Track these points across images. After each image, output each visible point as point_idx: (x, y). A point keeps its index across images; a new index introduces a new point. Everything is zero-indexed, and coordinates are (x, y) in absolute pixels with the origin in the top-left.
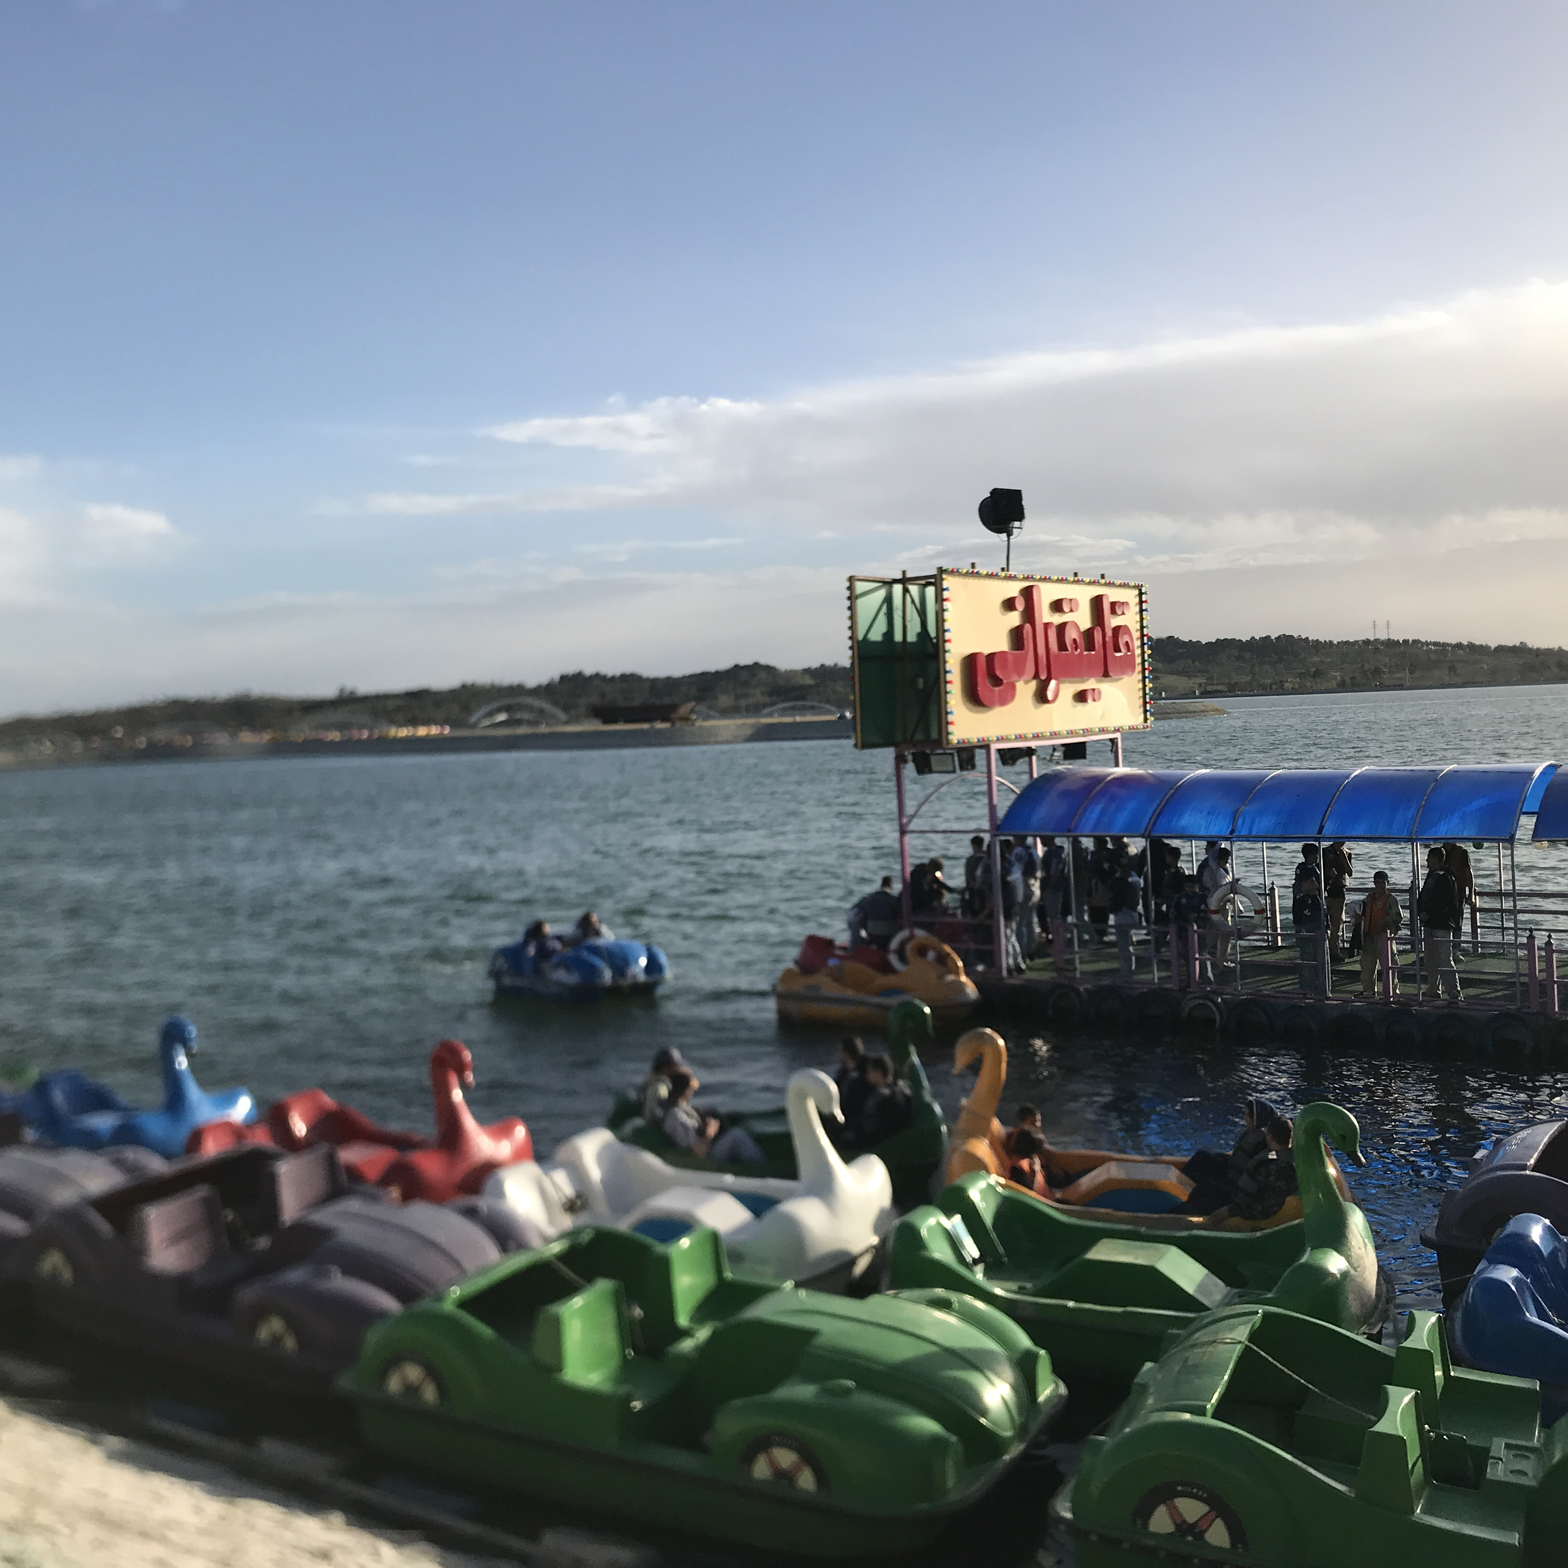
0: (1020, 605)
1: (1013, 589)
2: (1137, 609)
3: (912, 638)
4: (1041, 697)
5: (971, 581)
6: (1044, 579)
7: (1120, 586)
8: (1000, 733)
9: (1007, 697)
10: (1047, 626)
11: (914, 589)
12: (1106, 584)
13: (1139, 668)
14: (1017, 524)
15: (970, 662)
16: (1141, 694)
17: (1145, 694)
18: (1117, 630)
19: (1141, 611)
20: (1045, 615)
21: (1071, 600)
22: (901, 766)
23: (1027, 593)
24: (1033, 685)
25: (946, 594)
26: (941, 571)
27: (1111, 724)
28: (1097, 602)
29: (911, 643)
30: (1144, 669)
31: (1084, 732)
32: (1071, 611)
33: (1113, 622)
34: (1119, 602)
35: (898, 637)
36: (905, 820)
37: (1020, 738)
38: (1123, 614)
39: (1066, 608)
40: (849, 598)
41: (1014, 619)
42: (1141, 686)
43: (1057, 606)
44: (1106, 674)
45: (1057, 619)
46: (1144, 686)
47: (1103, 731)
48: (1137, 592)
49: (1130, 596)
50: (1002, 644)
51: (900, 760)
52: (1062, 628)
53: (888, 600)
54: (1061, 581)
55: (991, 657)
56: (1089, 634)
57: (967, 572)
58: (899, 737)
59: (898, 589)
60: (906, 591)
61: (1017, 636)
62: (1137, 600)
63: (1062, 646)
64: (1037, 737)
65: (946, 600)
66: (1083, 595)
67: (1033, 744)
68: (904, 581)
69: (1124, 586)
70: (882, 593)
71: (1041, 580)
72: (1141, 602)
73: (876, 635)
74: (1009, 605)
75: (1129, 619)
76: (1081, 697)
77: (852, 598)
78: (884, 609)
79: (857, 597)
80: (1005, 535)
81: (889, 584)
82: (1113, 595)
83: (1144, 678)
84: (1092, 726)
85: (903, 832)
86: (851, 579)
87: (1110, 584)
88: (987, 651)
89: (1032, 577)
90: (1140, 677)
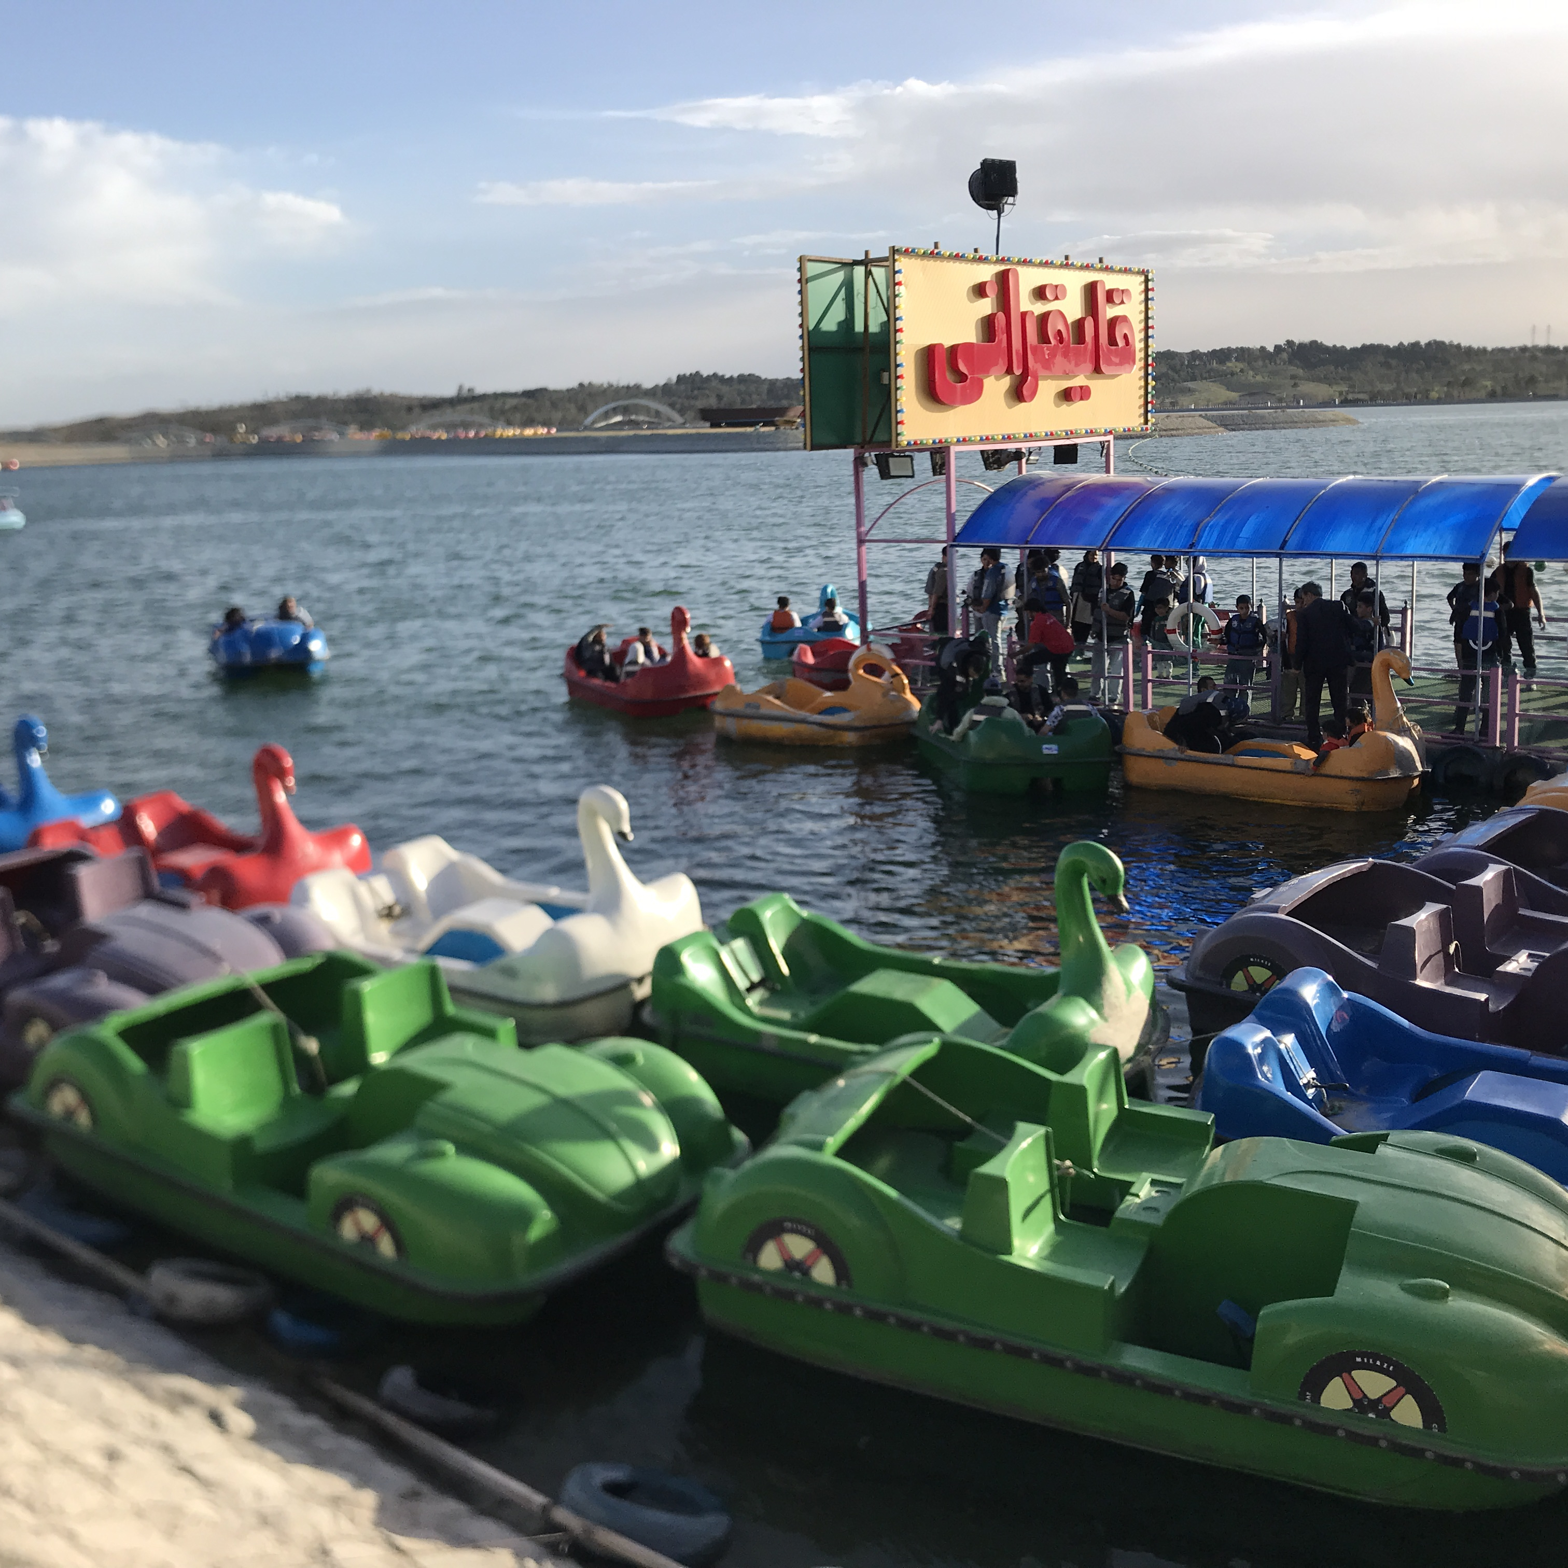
0: (991, 291)
1: (987, 273)
2: (1143, 297)
3: (874, 328)
4: (1018, 394)
5: (931, 264)
6: (1025, 262)
7: (1120, 271)
8: (961, 435)
9: (974, 393)
10: (1024, 315)
11: (879, 273)
12: (1101, 269)
13: (1139, 364)
14: (1011, 200)
15: (929, 355)
16: (1142, 392)
17: (1146, 393)
18: (1113, 323)
19: (1147, 299)
20: (1025, 303)
21: (1056, 286)
22: (860, 469)
23: (1003, 279)
24: (1006, 382)
25: (899, 278)
26: (894, 251)
27: (1102, 426)
28: (1091, 290)
29: (872, 334)
30: (1147, 365)
31: (1067, 434)
32: (1057, 298)
33: (1110, 312)
34: (1118, 290)
35: (859, 327)
36: (865, 528)
37: (1008, 438)
38: (1122, 302)
39: (1049, 295)
40: (800, 281)
41: (986, 306)
42: (1142, 383)
43: (1040, 293)
44: (1097, 370)
45: (1039, 308)
46: (1147, 383)
47: (1091, 433)
48: (1142, 278)
49: (1134, 284)
50: (969, 334)
51: (860, 463)
52: (1044, 319)
53: (848, 285)
54: (1046, 264)
55: (954, 349)
56: (1079, 324)
57: (924, 253)
58: (859, 439)
59: (859, 271)
60: (868, 274)
61: (988, 325)
62: (1143, 287)
63: (1044, 338)
64: (1030, 437)
65: (899, 284)
66: (1075, 282)
67: (1024, 446)
68: (866, 262)
69: (1126, 271)
70: (840, 276)
71: (1019, 263)
72: (1147, 290)
73: (830, 325)
74: (980, 290)
75: (1132, 310)
76: (1067, 395)
77: (803, 281)
78: (842, 293)
79: (807, 281)
80: (995, 212)
81: (848, 265)
82: (1111, 281)
83: (1147, 374)
84: (1078, 427)
85: (861, 542)
86: (801, 259)
87: (1108, 269)
88: (947, 343)
89: (1009, 259)
90: (1142, 373)
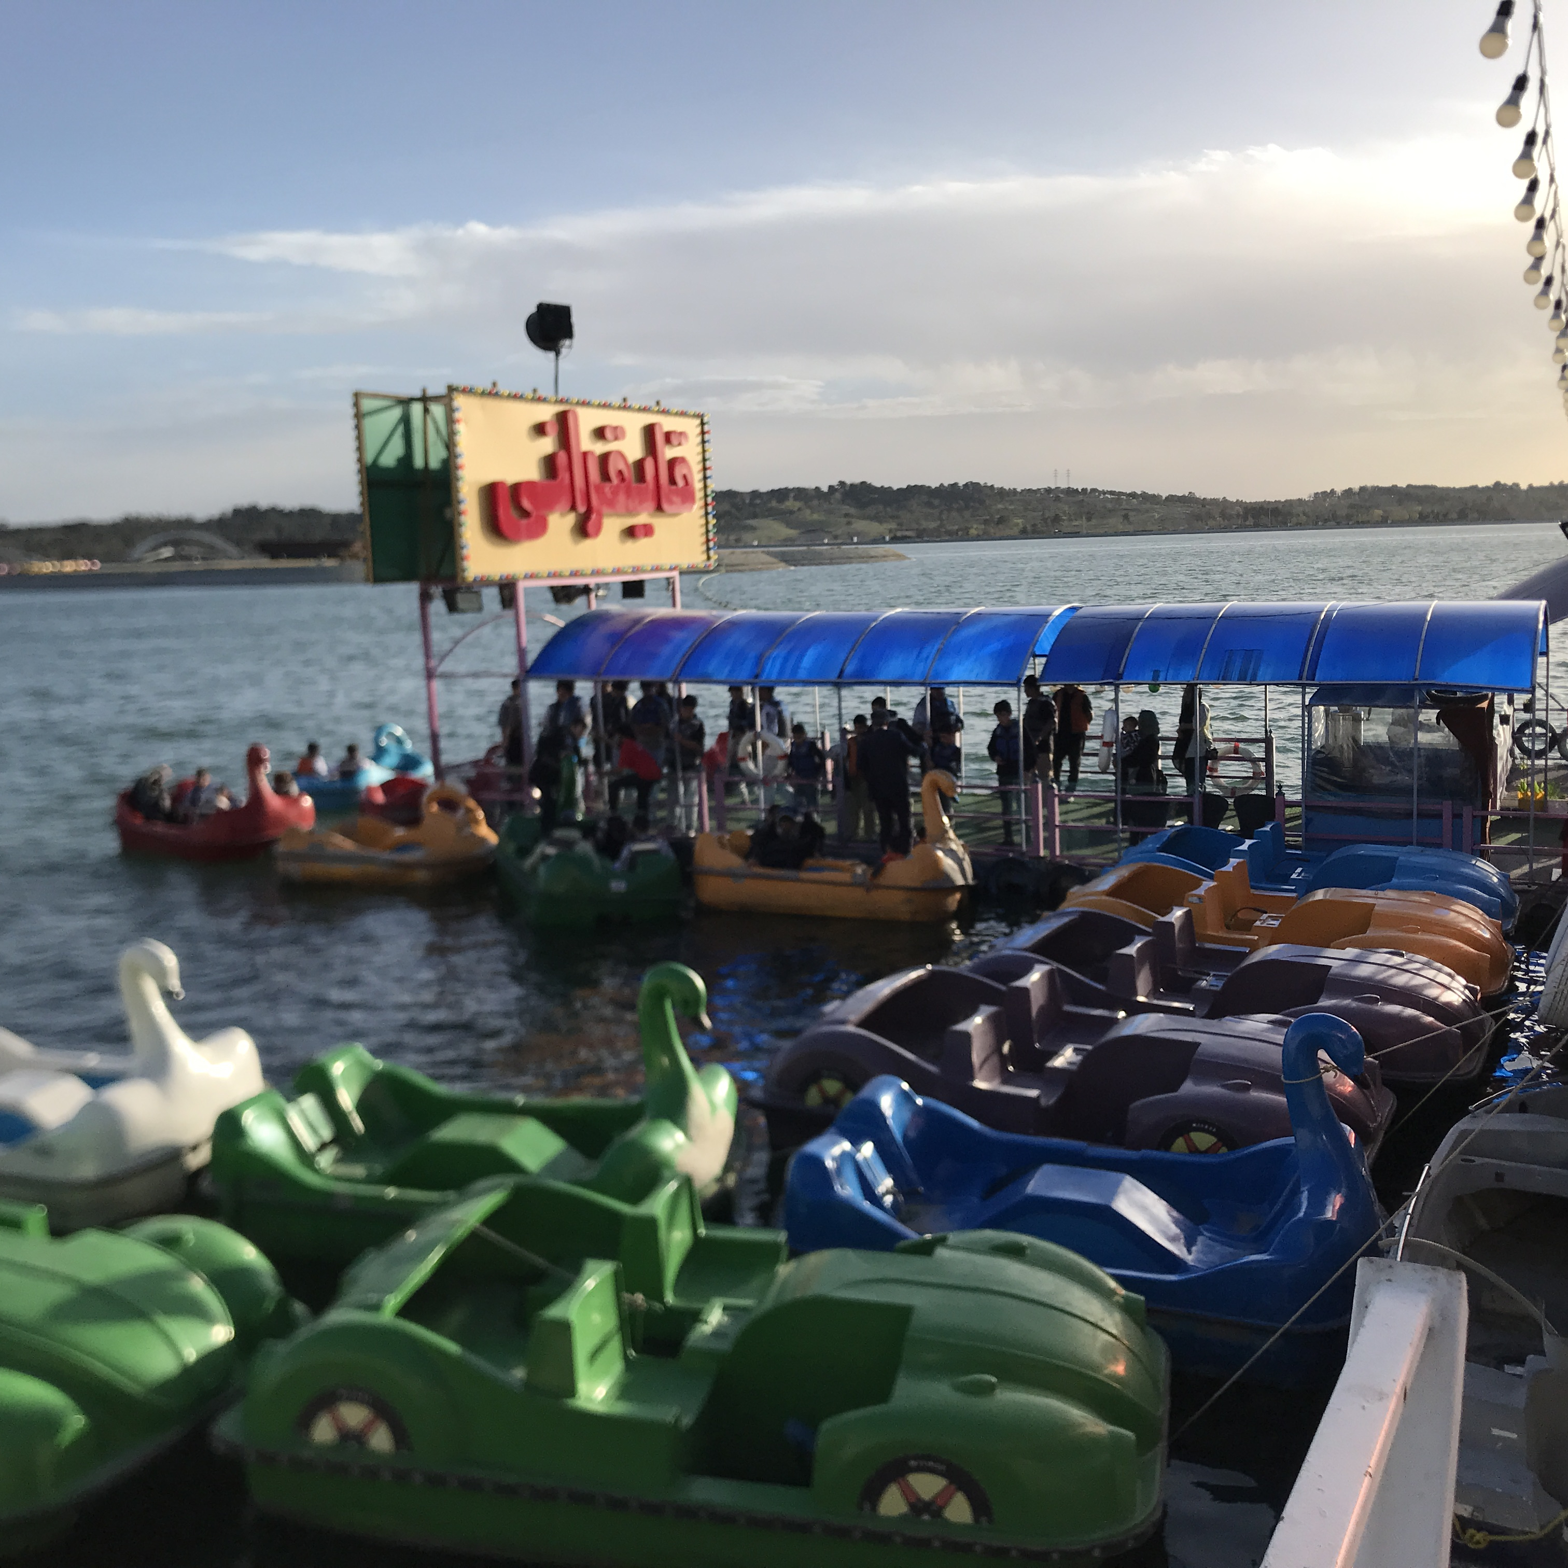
0: (552, 430)
1: (546, 413)
2: (699, 439)
3: (434, 464)
4: (583, 529)
5: (491, 403)
6: (585, 404)
7: (676, 414)
8: (528, 571)
9: (538, 529)
10: (585, 455)
11: (437, 410)
12: (658, 412)
13: (699, 503)
14: (567, 342)
15: (491, 492)
16: (703, 530)
17: (707, 531)
18: (672, 463)
19: (703, 442)
20: (585, 442)
21: (616, 428)
22: (426, 604)
23: (563, 419)
24: (570, 519)
25: (457, 415)
26: (451, 389)
27: (667, 562)
28: (649, 432)
29: (432, 470)
30: (706, 505)
31: (633, 570)
32: (616, 438)
33: (669, 453)
34: (674, 432)
35: (419, 462)
36: (433, 663)
37: (574, 574)
38: (680, 444)
39: (608, 434)
40: (356, 416)
41: (547, 445)
42: (703, 521)
43: (600, 433)
44: (659, 508)
45: (599, 448)
46: (707, 523)
47: (657, 569)
48: (698, 421)
49: (690, 427)
50: (531, 472)
51: (425, 598)
52: (604, 459)
53: (406, 420)
54: (605, 406)
55: (517, 488)
56: (639, 465)
57: (483, 392)
58: (424, 573)
59: (417, 409)
60: (426, 411)
61: (550, 464)
62: (699, 430)
63: (605, 476)
64: (596, 573)
65: (458, 421)
66: (634, 424)
67: (592, 581)
68: (425, 399)
69: (683, 414)
70: (397, 413)
71: (578, 403)
72: (703, 433)
73: (389, 459)
74: (540, 429)
75: (689, 451)
76: (631, 532)
77: (359, 416)
78: (400, 430)
79: (364, 415)
80: (552, 355)
81: (405, 402)
82: (667, 424)
83: (707, 514)
84: (643, 563)
85: (430, 675)
86: (357, 396)
87: (665, 412)
88: (511, 480)
89: (568, 400)
90: (702, 512)
